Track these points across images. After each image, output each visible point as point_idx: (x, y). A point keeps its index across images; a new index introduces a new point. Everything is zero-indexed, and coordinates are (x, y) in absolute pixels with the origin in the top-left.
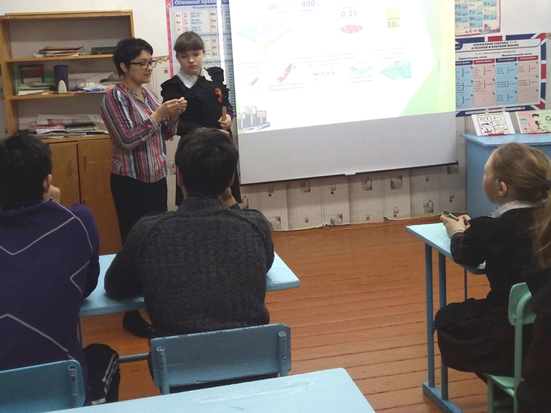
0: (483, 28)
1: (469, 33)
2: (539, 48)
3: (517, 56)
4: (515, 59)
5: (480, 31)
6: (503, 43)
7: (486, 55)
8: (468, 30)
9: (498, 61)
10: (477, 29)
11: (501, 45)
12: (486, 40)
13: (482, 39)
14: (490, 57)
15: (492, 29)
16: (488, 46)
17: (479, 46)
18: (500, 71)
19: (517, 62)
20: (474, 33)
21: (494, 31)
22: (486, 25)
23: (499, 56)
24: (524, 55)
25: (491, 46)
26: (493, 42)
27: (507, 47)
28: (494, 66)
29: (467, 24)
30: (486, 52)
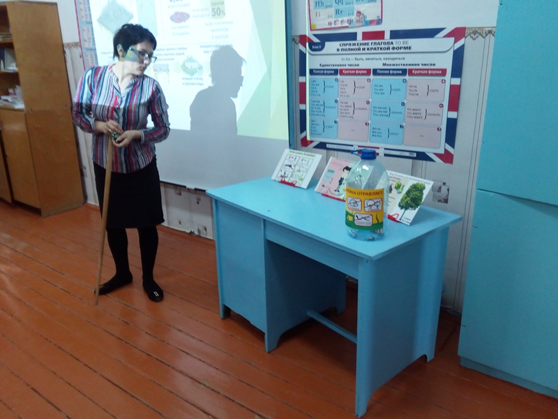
0: (354, 17)
1: (333, 26)
2: (451, 54)
3: (408, 67)
4: (404, 72)
5: (350, 22)
6: (385, 43)
7: (357, 62)
8: (332, 20)
9: (375, 72)
10: (345, 19)
11: (383, 46)
12: (359, 37)
13: (353, 36)
14: (365, 65)
15: (369, 19)
16: (362, 47)
17: (348, 47)
18: (379, 90)
19: (407, 77)
20: (339, 25)
21: (371, 22)
22: (359, 13)
23: (378, 65)
24: (421, 67)
25: (366, 47)
26: (370, 42)
27: (391, 51)
28: (369, 80)
29: (332, 11)
30: (358, 57)
